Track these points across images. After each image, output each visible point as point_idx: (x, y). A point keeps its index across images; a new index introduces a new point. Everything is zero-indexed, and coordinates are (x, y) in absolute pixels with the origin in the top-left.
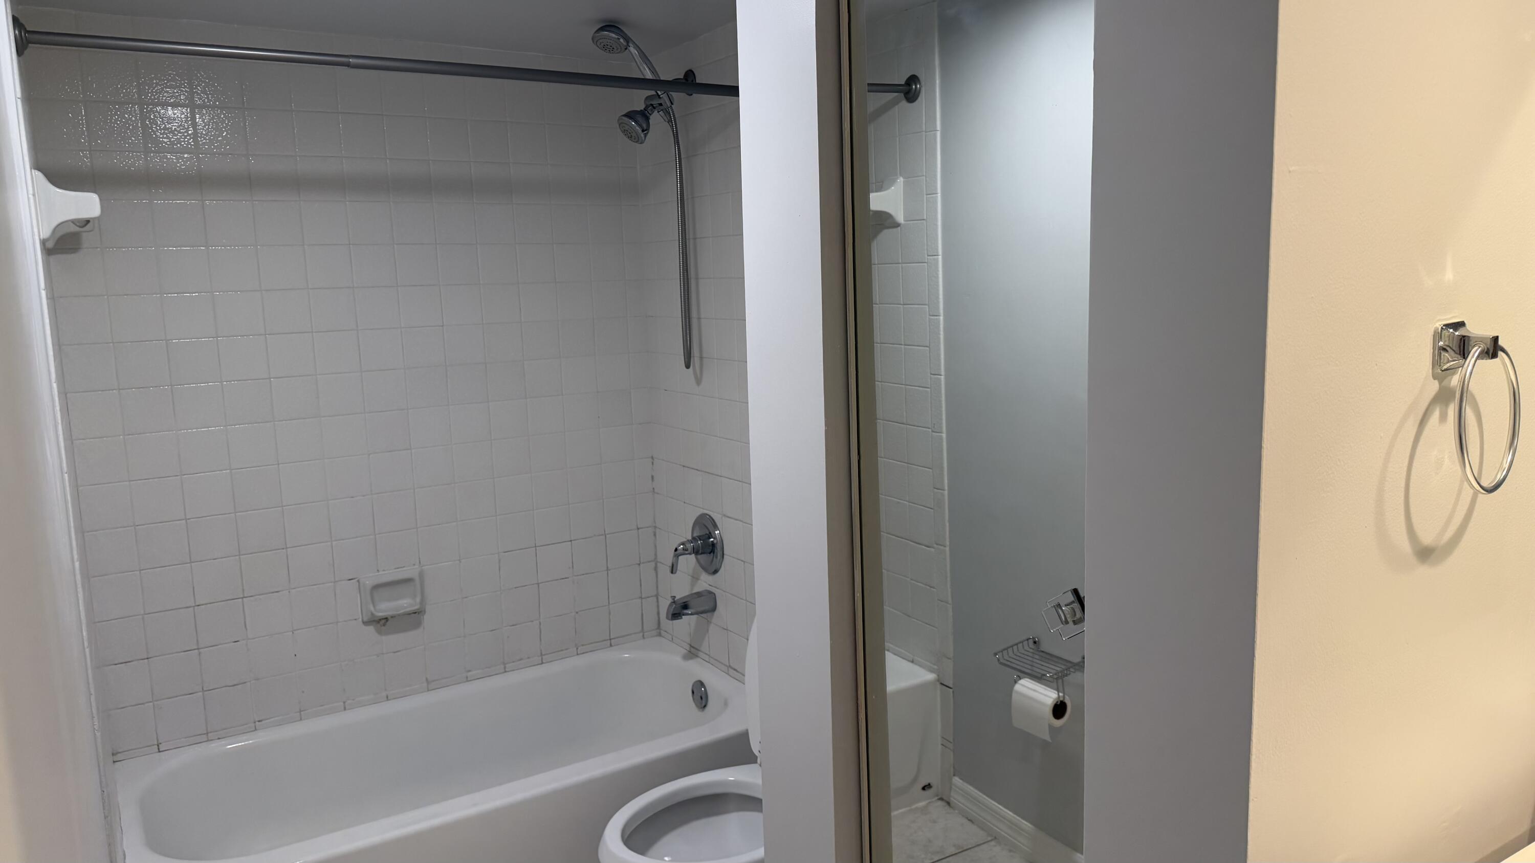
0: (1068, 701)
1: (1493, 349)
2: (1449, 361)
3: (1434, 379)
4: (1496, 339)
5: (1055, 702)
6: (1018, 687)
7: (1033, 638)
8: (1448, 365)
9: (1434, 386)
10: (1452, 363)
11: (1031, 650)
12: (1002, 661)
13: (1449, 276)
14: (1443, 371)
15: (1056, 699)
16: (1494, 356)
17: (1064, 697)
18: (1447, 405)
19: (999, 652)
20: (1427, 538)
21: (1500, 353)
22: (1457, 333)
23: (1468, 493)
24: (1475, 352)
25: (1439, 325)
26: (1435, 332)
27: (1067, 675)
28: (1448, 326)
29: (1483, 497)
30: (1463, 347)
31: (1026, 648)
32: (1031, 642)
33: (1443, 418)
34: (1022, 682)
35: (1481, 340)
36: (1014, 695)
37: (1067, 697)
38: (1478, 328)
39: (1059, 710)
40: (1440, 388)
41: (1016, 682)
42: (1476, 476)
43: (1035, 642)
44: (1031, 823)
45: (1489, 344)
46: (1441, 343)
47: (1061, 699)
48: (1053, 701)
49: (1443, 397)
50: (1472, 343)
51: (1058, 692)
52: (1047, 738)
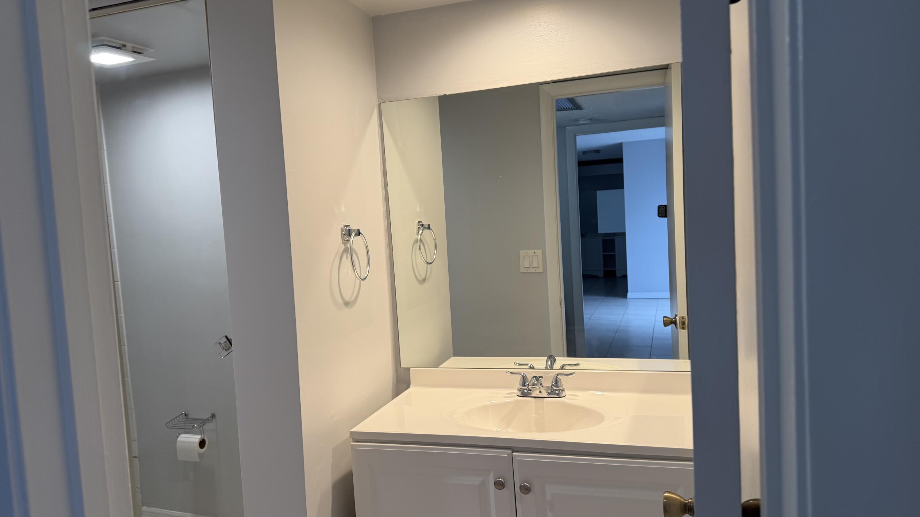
0: (206, 439)
1: (358, 233)
2: (346, 238)
3: (343, 244)
4: (359, 230)
5: (200, 440)
6: (179, 439)
7: (185, 413)
8: (346, 239)
9: (343, 247)
10: (347, 238)
11: (184, 419)
12: (170, 427)
13: (343, 210)
14: (345, 241)
15: (200, 438)
16: (359, 235)
17: (204, 437)
18: (348, 253)
19: (168, 423)
20: (347, 299)
21: (361, 235)
22: (347, 228)
23: (358, 282)
24: (353, 234)
25: (342, 226)
26: (341, 228)
27: (204, 425)
28: (345, 226)
29: (362, 282)
30: (349, 233)
31: (181, 419)
32: (183, 415)
33: (347, 258)
34: (181, 436)
35: (355, 230)
36: (178, 444)
37: (205, 437)
38: (354, 227)
39: (202, 444)
40: (345, 247)
41: (178, 437)
42: (360, 276)
43: (186, 415)
44: (191, 513)
45: (357, 232)
46: (343, 233)
47: (203, 438)
48: (199, 440)
49: (346, 250)
50: (352, 231)
51: (201, 435)
52: (198, 460)
